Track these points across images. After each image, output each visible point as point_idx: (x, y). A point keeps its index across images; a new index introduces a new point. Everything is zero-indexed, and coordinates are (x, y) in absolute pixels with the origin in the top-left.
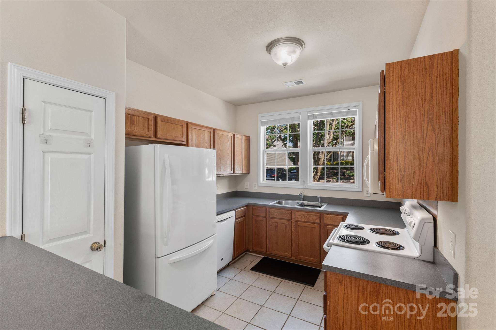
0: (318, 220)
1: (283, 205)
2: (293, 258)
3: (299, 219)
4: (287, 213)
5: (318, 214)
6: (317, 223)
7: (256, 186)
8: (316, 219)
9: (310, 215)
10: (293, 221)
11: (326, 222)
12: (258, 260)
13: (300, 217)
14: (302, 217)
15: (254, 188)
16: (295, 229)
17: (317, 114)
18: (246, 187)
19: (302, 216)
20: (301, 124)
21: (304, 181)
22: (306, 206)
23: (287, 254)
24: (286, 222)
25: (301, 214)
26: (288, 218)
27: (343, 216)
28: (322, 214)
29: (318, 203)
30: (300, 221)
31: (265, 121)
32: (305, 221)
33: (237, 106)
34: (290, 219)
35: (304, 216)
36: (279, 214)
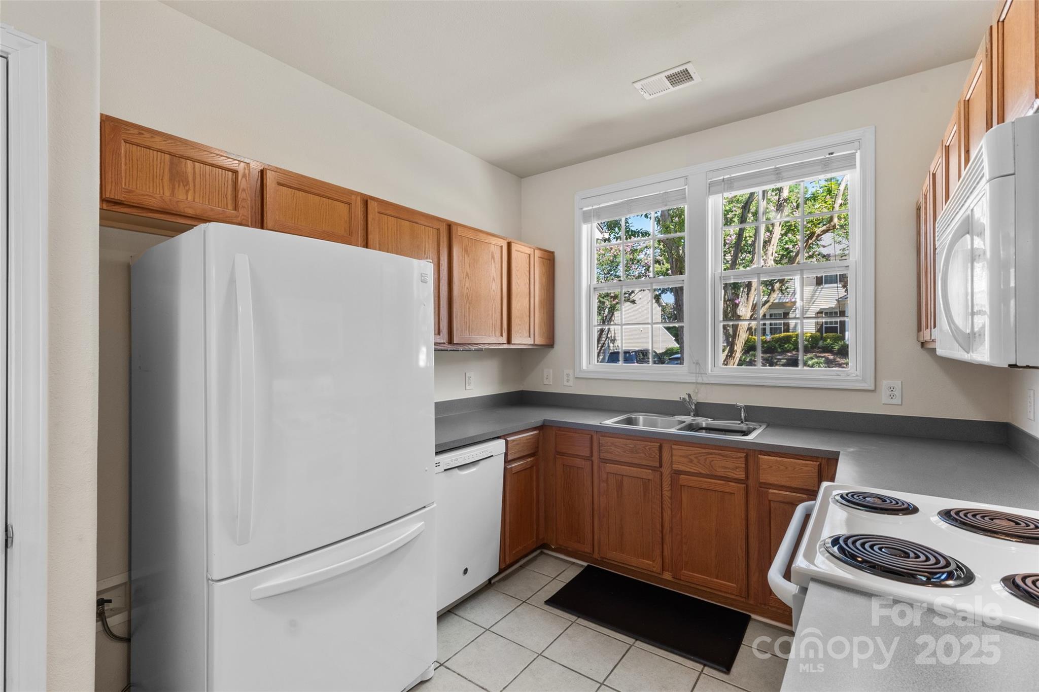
0: (741, 471)
1: (641, 427)
2: (667, 576)
3: (682, 468)
4: (647, 448)
5: (739, 455)
6: (738, 481)
7: (571, 377)
8: (734, 467)
9: (714, 456)
10: (666, 471)
11: (767, 477)
12: (570, 574)
13: (687, 460)
14: (691, 461)
15: (566, 383)
16: (672, 494)
17: (733, 175)
18: (546, 382)
19: (692, 457)
20: (689, 209)
21: (697, 363)
22: (704, 431)
23: (649, 564)
24: (647, 474)
25: (690, 452)
26: (651, 464)
27: (820, 460)
28: (752, 453)
29: (740, 422)
30: (685, 472)
31: (591, 210)
32: (701, 473)
33: (522, 178)
34: (657, 465)
35: (700, 458)
36: (625, 452)
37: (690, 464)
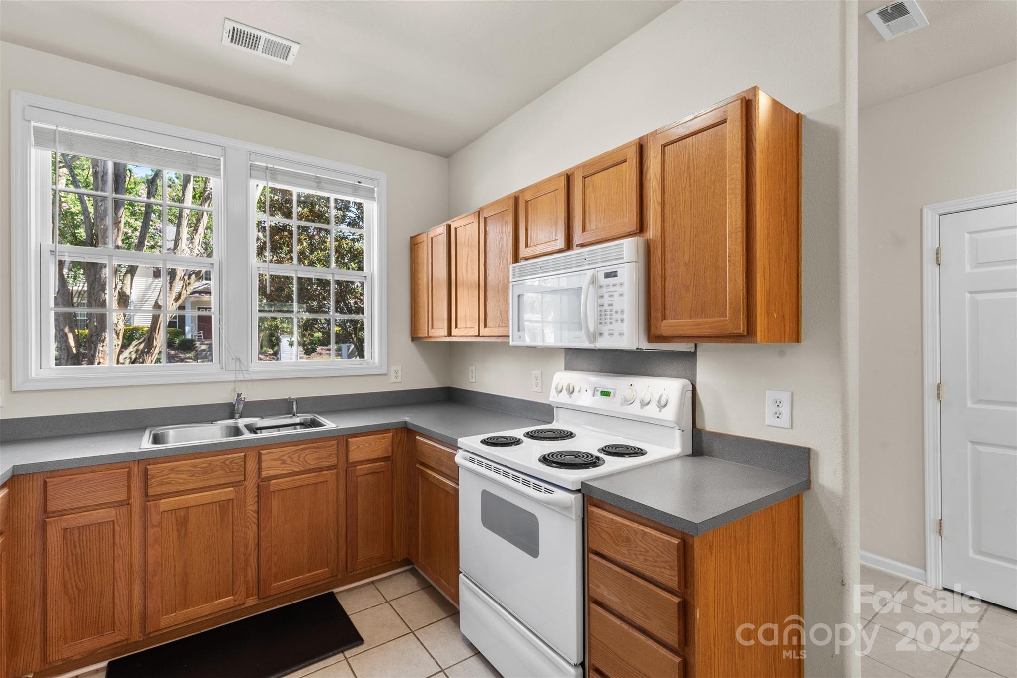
0: (333, 458)
2: (251, 601)
3: (273, 473)
4: (228, 462)
5: (331, 442)
6: (329, 468)
7: (2, 394)
8: (327, 456)
9: (308, 450)
10: (251, 482)
11: (354, 456)
13: (280, 462)
16: (258, 506)
19: (285, 458)
21: (239, 359)
22: (299, 427)
23: (229, 601)
24: (228, 493)
25: (282, 453)
26: (233, 479)
27: (392, 431)
28: (343, 438)
29: (292, 415)
30: (277, 475)
31: (54, 130)
32: (294, 472)
34: (242, 478)
35: (293, 457)
36: (193, 476)
37: (282, 466)
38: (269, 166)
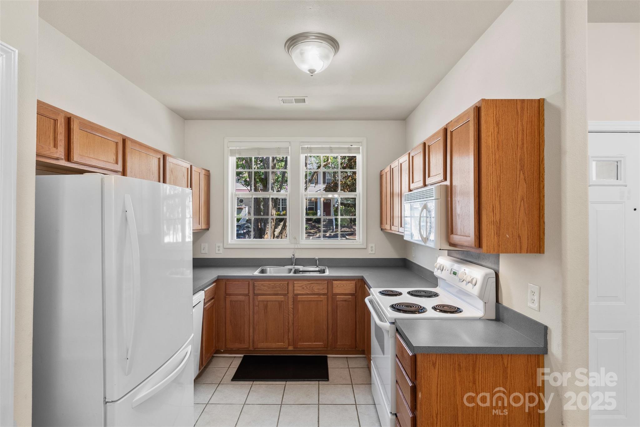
0: (325, 290)
2: (291, 348)
3: (299, 292)
4: (281, 285)
5: (325, 282)
6: (324, 294)
7: (221, 249)
8: (321, 288)
9: (314, 284)
10: (291, 295)
11: (336, 290)
13: (301, 288)
14: (303, 288)
15: (217, 252)
16: (293, 306)
17: (312, 146)
19: (304, 286)
20: (291, 158)
21: (295, 238)
23: (282, 345)
24: (281, 298)
25: (303, 284)
26: (283, 292)
27: (355, 280)
28: (330, 281)
29: (316, 266)
30: (300, 294)
31: (235, 149)
32: (308, 293)
33: (186, 119)
34: (286, 292)
35: (307, 286)
36: (269, 288)
37: (302, 290)
38: (309, 146)
